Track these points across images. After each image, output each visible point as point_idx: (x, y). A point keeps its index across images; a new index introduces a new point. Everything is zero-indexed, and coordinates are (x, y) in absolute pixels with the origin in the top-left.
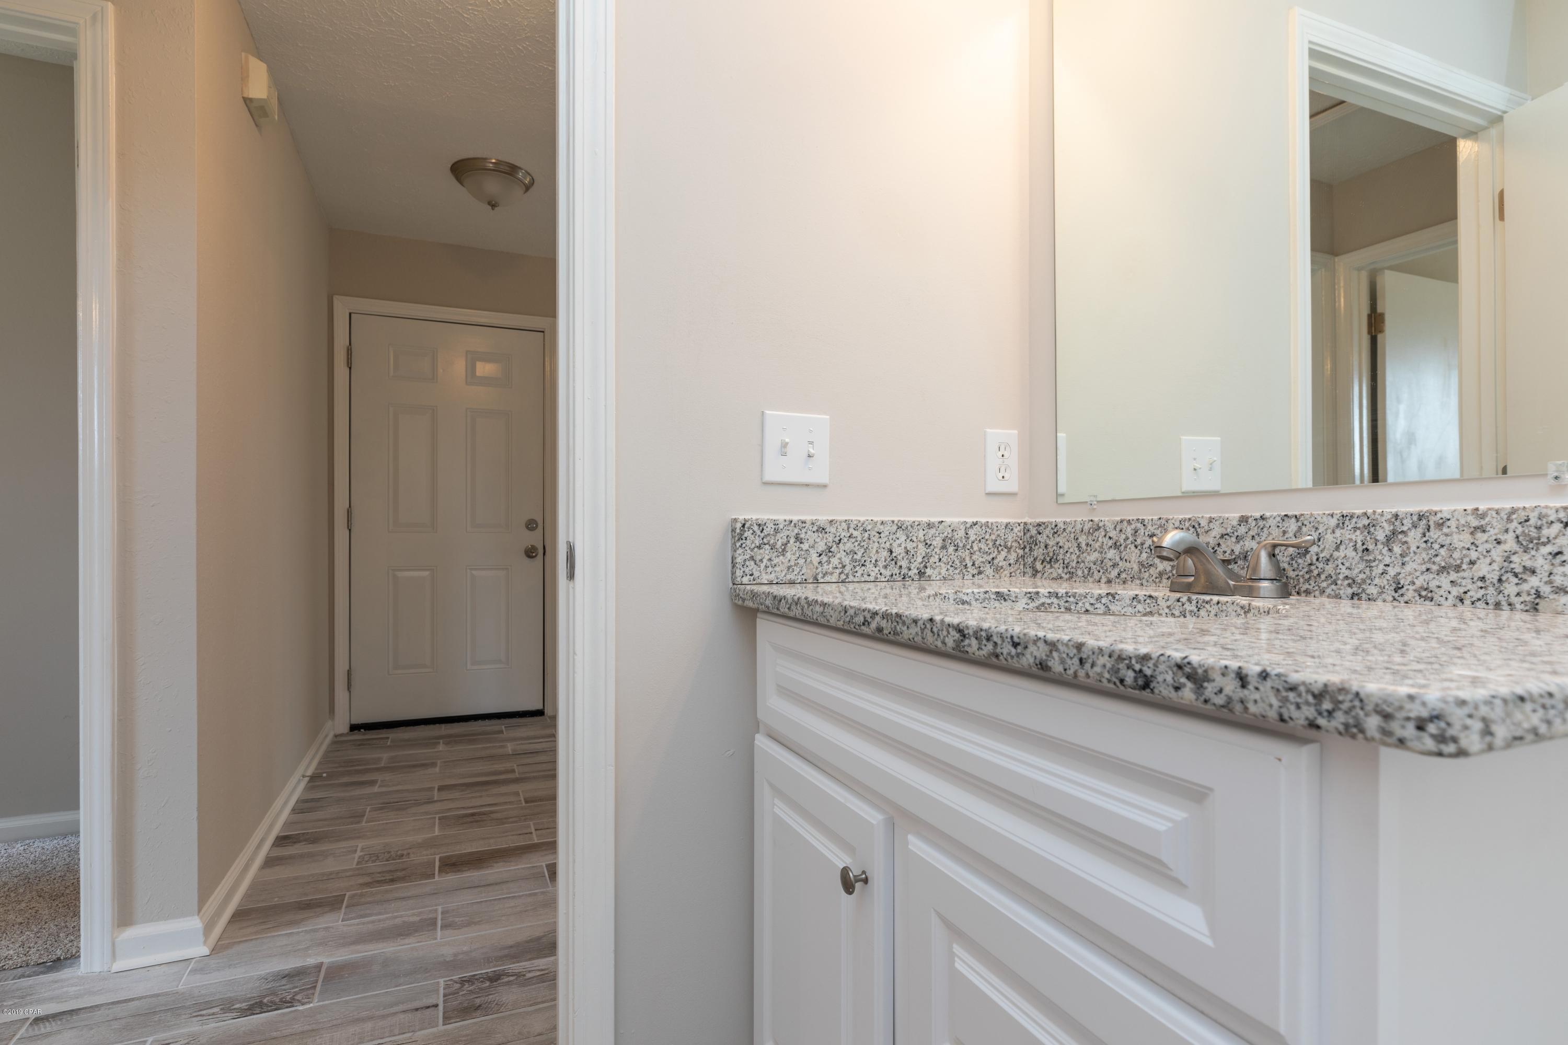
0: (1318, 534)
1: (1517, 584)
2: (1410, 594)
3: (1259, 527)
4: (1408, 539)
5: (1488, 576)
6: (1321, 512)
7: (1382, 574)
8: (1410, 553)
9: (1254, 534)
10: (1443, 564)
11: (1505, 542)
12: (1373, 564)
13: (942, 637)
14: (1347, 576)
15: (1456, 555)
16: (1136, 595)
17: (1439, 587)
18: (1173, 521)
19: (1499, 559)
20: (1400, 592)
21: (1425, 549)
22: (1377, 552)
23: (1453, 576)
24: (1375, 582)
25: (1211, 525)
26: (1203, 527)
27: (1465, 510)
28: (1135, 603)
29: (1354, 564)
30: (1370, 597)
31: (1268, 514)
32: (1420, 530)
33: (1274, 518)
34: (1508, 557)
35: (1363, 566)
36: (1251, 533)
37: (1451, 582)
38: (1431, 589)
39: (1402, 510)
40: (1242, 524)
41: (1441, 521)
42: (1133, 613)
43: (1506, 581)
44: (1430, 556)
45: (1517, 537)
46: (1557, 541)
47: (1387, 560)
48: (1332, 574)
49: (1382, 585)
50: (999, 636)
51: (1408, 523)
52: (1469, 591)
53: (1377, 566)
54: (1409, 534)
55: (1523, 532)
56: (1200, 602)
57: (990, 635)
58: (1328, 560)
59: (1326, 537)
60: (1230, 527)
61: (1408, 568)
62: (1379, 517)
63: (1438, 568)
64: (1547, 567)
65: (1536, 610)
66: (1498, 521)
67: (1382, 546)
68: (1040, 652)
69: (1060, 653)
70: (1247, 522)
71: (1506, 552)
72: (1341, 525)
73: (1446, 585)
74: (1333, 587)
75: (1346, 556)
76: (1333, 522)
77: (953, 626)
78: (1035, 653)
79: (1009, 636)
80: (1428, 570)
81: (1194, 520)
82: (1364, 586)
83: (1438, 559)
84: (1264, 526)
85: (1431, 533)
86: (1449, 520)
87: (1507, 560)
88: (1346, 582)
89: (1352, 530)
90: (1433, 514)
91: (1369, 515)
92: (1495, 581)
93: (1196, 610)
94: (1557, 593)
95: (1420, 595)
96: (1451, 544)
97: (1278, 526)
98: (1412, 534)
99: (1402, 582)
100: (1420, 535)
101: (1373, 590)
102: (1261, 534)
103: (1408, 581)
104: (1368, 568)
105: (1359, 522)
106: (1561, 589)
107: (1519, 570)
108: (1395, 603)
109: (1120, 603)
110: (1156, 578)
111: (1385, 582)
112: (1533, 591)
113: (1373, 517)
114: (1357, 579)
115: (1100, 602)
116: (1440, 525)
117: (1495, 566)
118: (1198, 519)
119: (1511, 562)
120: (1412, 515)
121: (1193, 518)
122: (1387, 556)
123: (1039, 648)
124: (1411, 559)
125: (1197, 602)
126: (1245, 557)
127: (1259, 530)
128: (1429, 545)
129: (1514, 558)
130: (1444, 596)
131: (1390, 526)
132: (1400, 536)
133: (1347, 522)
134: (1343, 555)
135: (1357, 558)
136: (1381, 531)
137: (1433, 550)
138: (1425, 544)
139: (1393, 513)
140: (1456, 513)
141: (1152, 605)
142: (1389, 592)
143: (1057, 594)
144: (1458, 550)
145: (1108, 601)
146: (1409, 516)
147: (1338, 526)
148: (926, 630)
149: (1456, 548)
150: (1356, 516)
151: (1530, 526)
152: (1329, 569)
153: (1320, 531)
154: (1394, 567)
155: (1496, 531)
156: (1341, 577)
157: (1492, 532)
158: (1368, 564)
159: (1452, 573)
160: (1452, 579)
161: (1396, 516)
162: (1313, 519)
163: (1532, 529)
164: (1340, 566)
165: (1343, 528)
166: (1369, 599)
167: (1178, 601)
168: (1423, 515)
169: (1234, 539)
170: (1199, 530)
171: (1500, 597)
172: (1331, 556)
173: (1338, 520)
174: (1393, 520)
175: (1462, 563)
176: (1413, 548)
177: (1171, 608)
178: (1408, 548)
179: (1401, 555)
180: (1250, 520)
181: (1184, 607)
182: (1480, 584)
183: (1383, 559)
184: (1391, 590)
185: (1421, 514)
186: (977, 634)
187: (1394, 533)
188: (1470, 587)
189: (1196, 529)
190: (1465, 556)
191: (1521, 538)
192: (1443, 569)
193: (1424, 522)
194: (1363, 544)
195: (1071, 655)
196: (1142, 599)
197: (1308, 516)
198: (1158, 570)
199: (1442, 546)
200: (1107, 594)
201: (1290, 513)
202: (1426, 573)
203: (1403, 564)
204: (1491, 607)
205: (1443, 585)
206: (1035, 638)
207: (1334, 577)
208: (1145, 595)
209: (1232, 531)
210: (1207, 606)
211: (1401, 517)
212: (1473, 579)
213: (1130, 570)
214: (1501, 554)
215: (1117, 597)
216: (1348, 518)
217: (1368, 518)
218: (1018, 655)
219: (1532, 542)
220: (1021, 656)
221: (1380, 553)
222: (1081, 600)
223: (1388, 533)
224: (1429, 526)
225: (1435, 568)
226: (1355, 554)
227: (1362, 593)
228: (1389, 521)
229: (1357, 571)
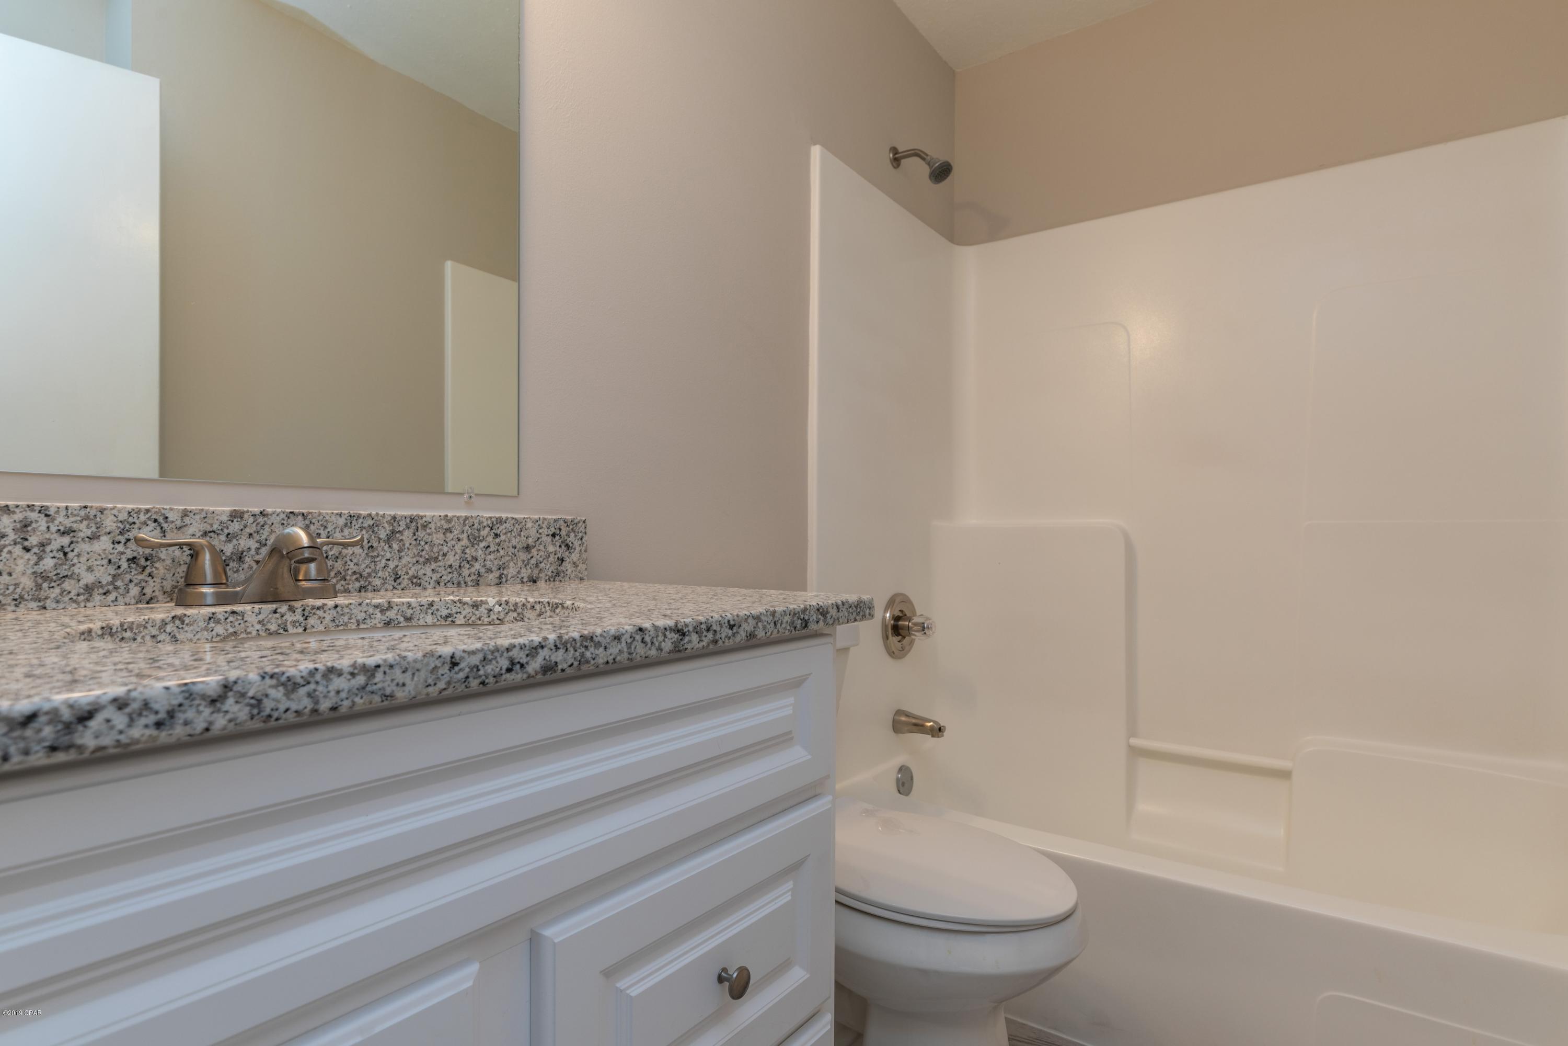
0: (326, 533)
1: (469, 568)
2: (405, 582)
3: (258, 524)
4: (404, 538)
5: (454, 564)
6: (330, 512)
7: (385, 567)
8: (405, 549)
9: (252, 531)
10: (427, 557)
11: (462, 540)
12: (378, 559)
13: (657, 644)
14: (355, 572)
15: (435, 550)
16: (213, 614)
17: (425, 575)
18: (115, 512)
19: (459, 552)
20: (398, 581)
21: (415, 546)
22: (380, 549)
23: (434, 566)
24: (379, 575)
25: (187, 520)
26: (173, 522)
27: (440, 516)
28: (212, 625)
29: (361, 560)
30: (375, 588)
31: (269, 510)
32: (412, 530)
33: (278, 515)
34: (464, 550)
35: (369, 561)
36: (248, 530)
37: (433, 570)
38: (419, 577)
39: (399, 513)
40: (235, 520)
41: (425, 524)
42: (209, 638)
43: (463, 566)
44: (419, 551)
45: (469, 536)
46: (487, 539)
47: (388, 555)
48: (341, 571)
49: (385, 577)
50: (718, 624)
51: (403, 523)
52: (443, 575)
53: (380, 561)
54: (404, 534)
55: (471, 532)
56: (308, 609)
57: (709, 625)
58: (337, 557)
59: (335, 535)
60: (218, 523)
61: (404, 561)
62: (381, 518)
63: (424, 560)
64: (483, 556)
65: (478, 584)
66: (458, 525)
67: (384, 544)
68: (748, 627)
69: (763, 623)
70: (242, 518)
71: (463, 546)
72: (349, 524)
73: (429, 573)
74: (343, 582)
75: (354, 553)
76: (341, 521)
77: (671, 629)
78: (747, 628)
79: (726, 621)
80: (417, 562)
81: (156, 512)
82: (370, 579)
83: (424, 553)
84: (265, 523)
85: (419, 533)
86: (430, 523)
87: (464, 552)
88: (355, 577)
89: (359, 529)
90: (420, 518)
91: (373, 516)
92: (457, 567)
93: (302, 619)
94: (487, 572)
95: (412, 582)
96: (432, 542)
97: (283, 524)
98: (406, 533)
99: (399, 573)
100: (412, 535)
101: (377, 582)
102: (262, 531)
103: (404, 572)
104: (373, 563)
105: (365, 522)
106: (489, 570)
107: (469, 559)
108: (395, 591)
109: (192, 628)
110: (78, 595)
111: (387, 574)
112: (477, 572)
113: (376, 518)
114: (364, 573)
115: (165, 631)
116: (425, 527)
117: (457, 557)
118: (163, 511)
119: (465, 553)
120: (405, 518)
121: (154, 510)
122: (388, 552)
123: (749, 623)
124: (406, 554)
125: (304, 610)
126: (240, 558)
127: (259, 527)
128: (418, 542)
129: (467, 551)
130: (428, 581)
131: (390, 527)
132: (398, 535)
133: (354, 522)
134: (351, 553)
135: (364, 555)
136: (383, 531)
137: (421, 546)
138: (415, 542)
139: (392, 516)
140: (435, 517)
141: (236, 624)
142: (390, 582)
143: (111, 629)
144: (436, 546)
145: (175, 628)
146: (403, 518)
147: (346, 525)
148: (635, 643)
149: (435, 544)
150: (362, 517)
151: (475, 529)
152: (339, 565)
153: (329, 529)
154: (393, 561)
155: (458, 532)
156: (350, 572)
157: (456, 532)
158: (373, 560)
159: (433, 563)
160: (433, 567)
161: (394, 518)
162: (321, 517)
163: (476, 531)
164: (349, 562)
165: (351, 528)
166: (374, 590)
167: (275, 612)
168: (413, 518)
169: (223, 538)
170: (165, 525)
171: (460, 579)
172: (340, 553)
173: (346, 519)
174: (392, 521)
175: (438, 555)
176: (407, 545)
177: (265, 622)
178: (404, 545)
179: (398, 551)
180: (246, 516)
181: (284, 618)
182: (449, 570)
183: (385, 554)
184: (392, 581)
185: (412, 517)
186: (697, 629)
187: (393, 532)
188: (444, 572)
189: (159, 524)
190: (441, 550)
191: (470, 537)
192: (427, 561)
193: (414, 524)
194: (369, 542)
195: (770, 622)
196: (221, 617)
197: (317, 515)
198: (82, 583)
199: (426, 543)
200: (173, 618)
201: (296, 511)
202: (416, 564)
203: (400, 558)
204: (455, 586)
205: (428, 573)
206: (746, 617)
207: (343, 573)
208: (226, 612)
209: (220, 528)
210: (320, 613)
211: (398, 519)
212: (445, 567)
213: (11, 588)
214: (460, 548)
215: (187, 620)
216: (355, 518)
217: (373, 519)
218: (734, 635)
219: (476, 540)
220: (736, 635)
221: (383, 549)
222: (140, 632)
223: (388, 532)
224: (418, 527)
225: (422, 560)
226: (362, 551)
227: (368, 585)
228: (389, 522)
229: (363, 566)
